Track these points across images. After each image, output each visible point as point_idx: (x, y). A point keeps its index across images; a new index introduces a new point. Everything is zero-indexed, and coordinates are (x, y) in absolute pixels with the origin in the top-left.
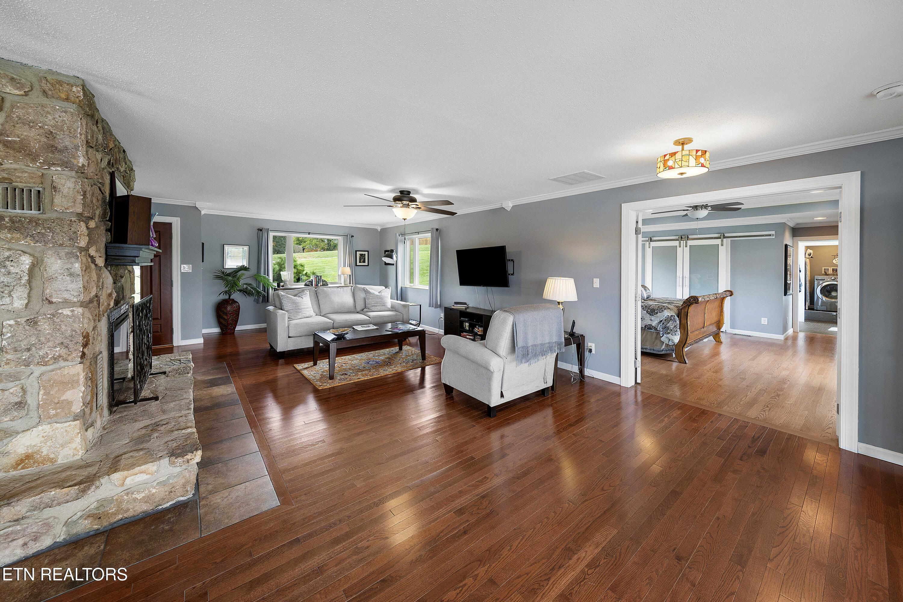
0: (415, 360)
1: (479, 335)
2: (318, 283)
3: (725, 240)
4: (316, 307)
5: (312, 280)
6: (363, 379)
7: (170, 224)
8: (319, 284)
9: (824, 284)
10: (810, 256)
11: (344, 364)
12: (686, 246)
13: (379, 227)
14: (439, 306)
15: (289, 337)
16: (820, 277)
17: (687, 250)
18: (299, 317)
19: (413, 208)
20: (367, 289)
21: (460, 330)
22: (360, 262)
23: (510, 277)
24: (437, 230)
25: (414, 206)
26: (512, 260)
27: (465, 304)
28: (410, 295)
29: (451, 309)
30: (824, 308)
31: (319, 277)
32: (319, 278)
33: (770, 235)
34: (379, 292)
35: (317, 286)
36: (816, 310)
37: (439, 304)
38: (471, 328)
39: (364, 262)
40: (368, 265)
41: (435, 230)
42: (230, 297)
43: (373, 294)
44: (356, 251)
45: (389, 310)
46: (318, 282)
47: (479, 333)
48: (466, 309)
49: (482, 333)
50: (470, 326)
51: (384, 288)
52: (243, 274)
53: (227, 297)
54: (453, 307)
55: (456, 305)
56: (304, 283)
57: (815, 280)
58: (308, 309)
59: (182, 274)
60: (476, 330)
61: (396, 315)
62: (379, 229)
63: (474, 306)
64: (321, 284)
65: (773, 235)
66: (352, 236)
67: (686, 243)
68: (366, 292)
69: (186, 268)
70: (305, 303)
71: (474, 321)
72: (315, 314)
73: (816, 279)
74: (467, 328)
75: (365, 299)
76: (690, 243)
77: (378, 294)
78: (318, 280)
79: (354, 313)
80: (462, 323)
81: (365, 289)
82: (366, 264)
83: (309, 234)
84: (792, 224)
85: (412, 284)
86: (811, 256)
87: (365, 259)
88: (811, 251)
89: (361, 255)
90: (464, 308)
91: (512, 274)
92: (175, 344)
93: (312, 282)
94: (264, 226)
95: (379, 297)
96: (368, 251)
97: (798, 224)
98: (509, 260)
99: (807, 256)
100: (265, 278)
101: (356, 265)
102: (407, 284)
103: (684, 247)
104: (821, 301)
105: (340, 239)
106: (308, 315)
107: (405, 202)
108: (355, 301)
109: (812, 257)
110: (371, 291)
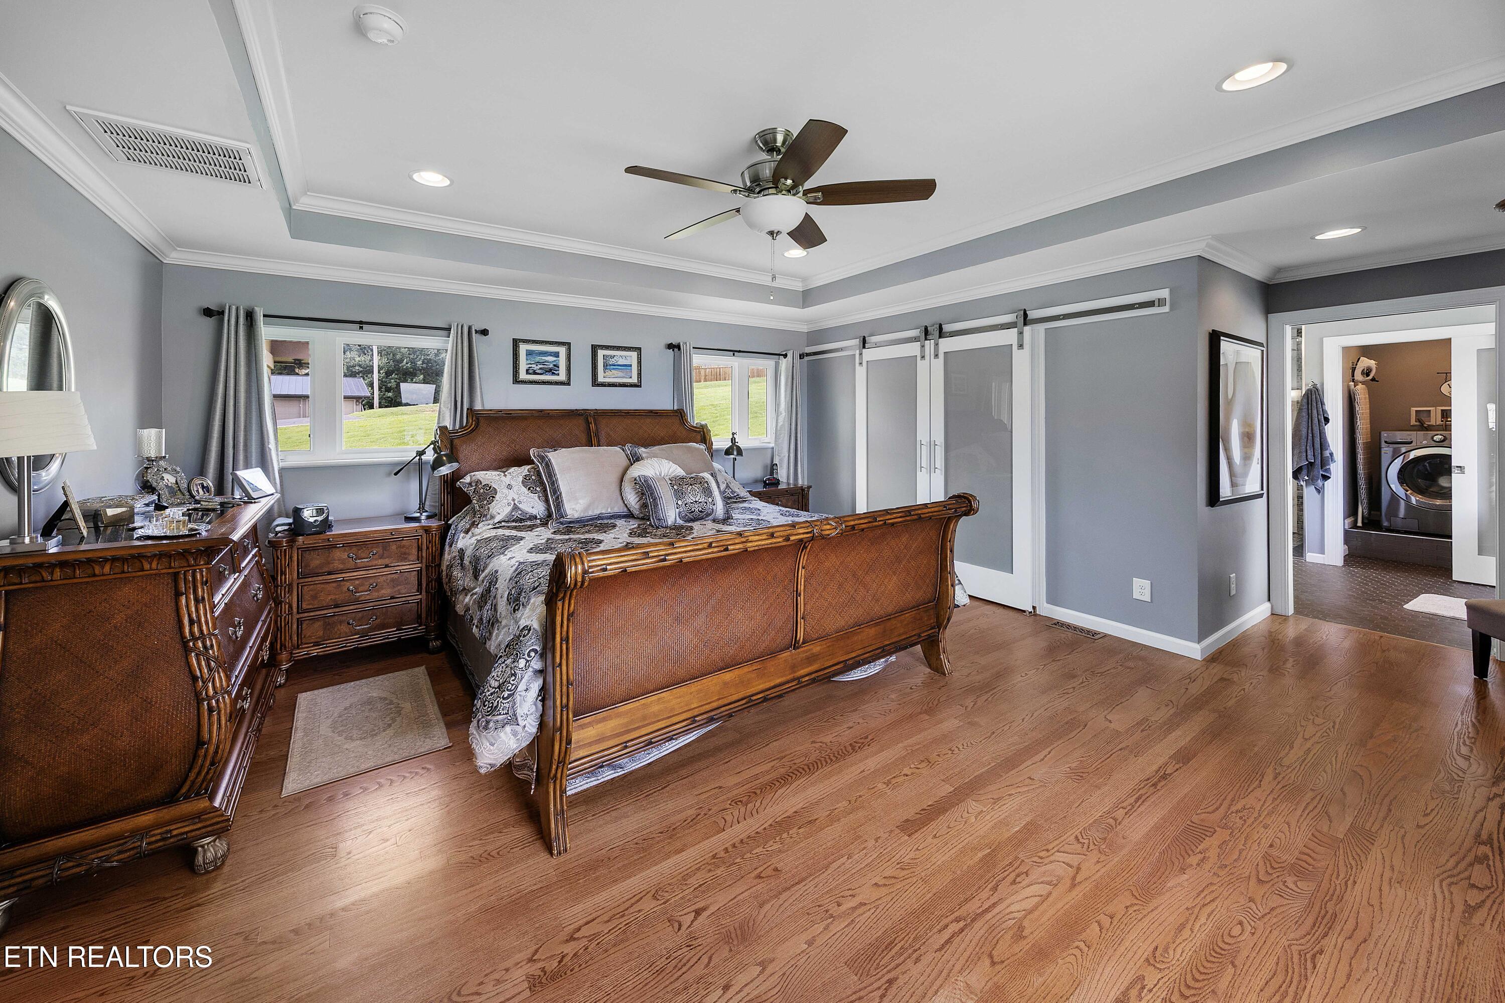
3: (1027, 329)
9: (1413, 455)
10: (1368, 375)
12: (936, 356)
16: (1400, 436)
17: (938, 365)
30: (1414, 525)
33: (1150, 304)
36: (1388, 530)
57: (1383, 444)
65: (1161, 302)
67: (937, 344)
73: (1386, 442)
76: (947, 345)
84: (1256, 270)
86: (1370, 377)
88: (1372, 363)
97: (1279, 270)
99: (1358, 376)
103: (932, 357)
104: (1405, 504)
109: (1373, 380)
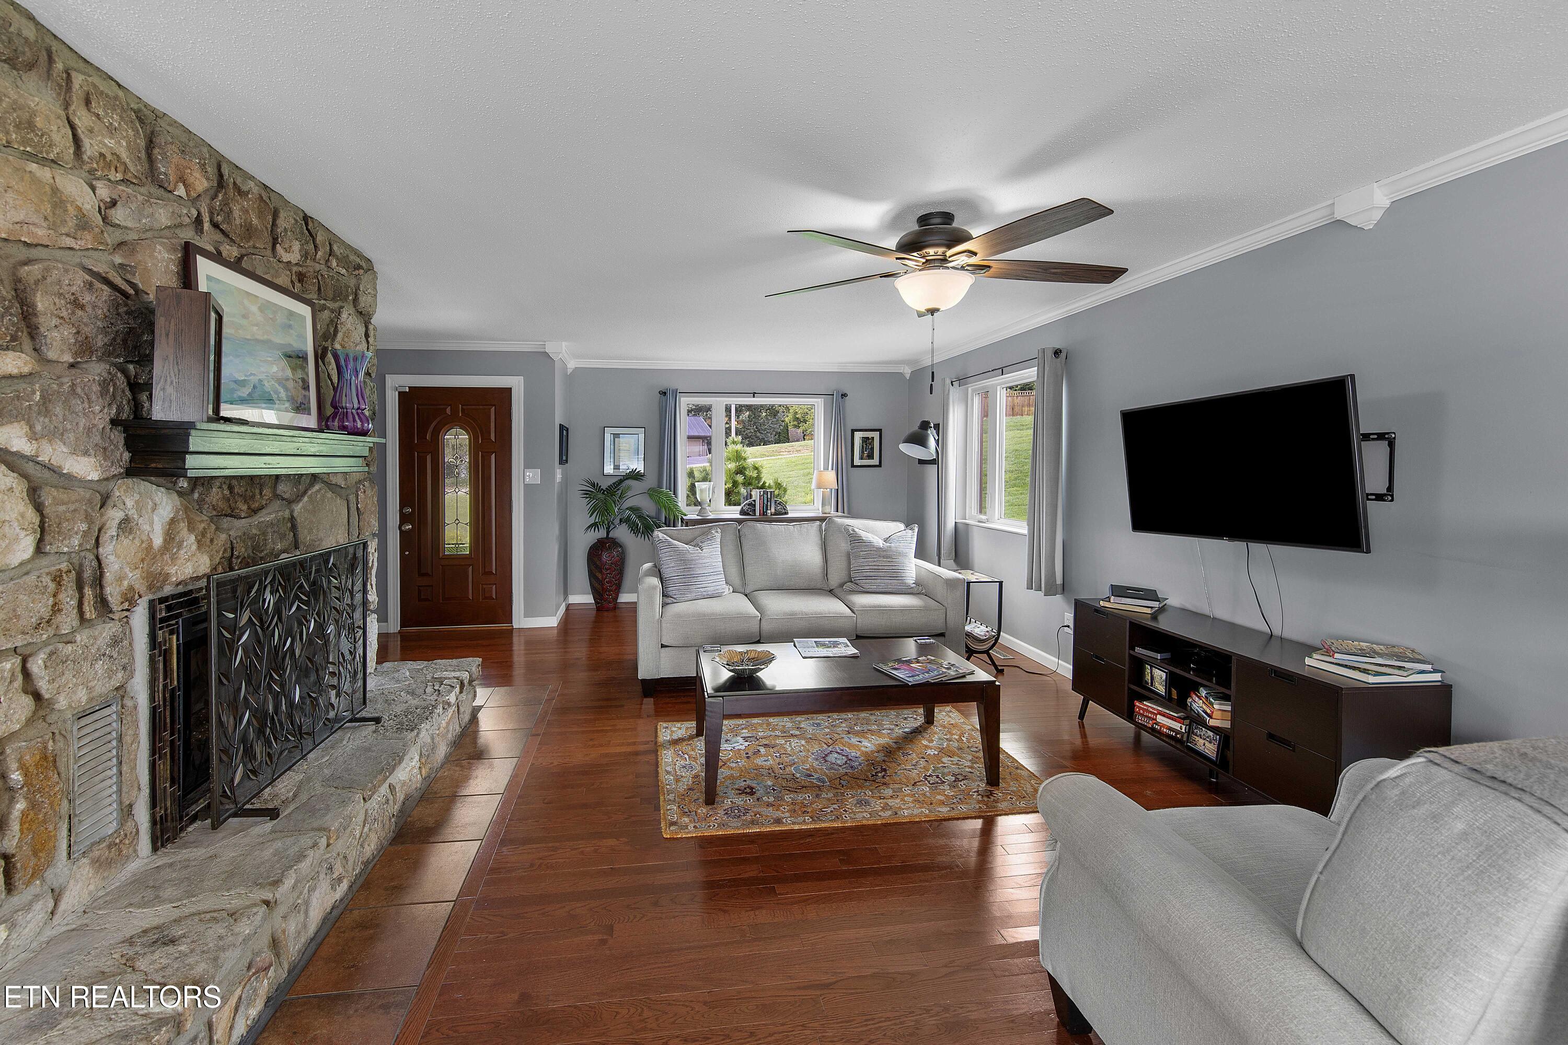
0: (965, 778)
1: (1214, 729)
2: (767, 509)
4: (734, 571)
5: (754, 501)
6: (791, 824)
7: (509, 390)
8: (769, 511)
11: (766, 746)
13: (907, 368)
14: (1060, 589)
15: (663, 646)
18: (690, 596)
19: (963, 268)
20: (853, 530)
21: (1129, 689)
22: (861, 458)
23: (1374, 509)
24: (1057, 353)
25: (963, 260)
26: (1381, 436)
27: (1151, 595)
28: (979, 549)
29: (1098, 611)
31: (769, 494)
32: (769, 497)
34: (886, 540)
35: (764, 515)
37: (1059, 581)
38: (1174, 692)
39: (871, 456)
40: (880, 466)
41: (1049, 354)
42: (608, 533)
43: (869, 544)
44: (853, 431)
45: (909, 591)
46: (767, 505)
47: (1212, 723)
48: (1154, 617)
49: (1227, 725)
50: (1172, 681)
51: (901, 526)
52: (629, 488)
53: (602, 534)
54: (1107, 605)
55: (1119, 600)
56: (739, 508)
58: (711, 578)
59: (527, 486)
60: (1197, 704)
61: (926, 609)
62: (907, 371)
63: (1189, 606)
64: (773, 510)
66: (844, 395)
68: (855, 539)
69: (533, 476)
70: (704, 561)
71: (1188, 670)
72: (731, 590)
74: (1161, 689)
75: (848, 555)
77: (880, 543)
78: (766, 501)
79: (820, 594)
80: (1138, 666)
81: (850, 529)
82: (876, 461)
83: (754, 397)
85: (983, 517)
87: (872, 449)
89: (865, 440)
90: (1149, 611)
91: (1379, 497)
92: (516, 625)
93: (755, 506)
94: (672, 384)
95: (885, 553)
96: (880, 430)
98: (1366, 437)
100: (668, 496)
101: (853, 466)
102: (973, 517)
105: (819, 404)
106: (711, 590)
107: (931, 251)
108: (826, 560)
110: (865, 535)
